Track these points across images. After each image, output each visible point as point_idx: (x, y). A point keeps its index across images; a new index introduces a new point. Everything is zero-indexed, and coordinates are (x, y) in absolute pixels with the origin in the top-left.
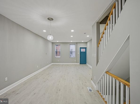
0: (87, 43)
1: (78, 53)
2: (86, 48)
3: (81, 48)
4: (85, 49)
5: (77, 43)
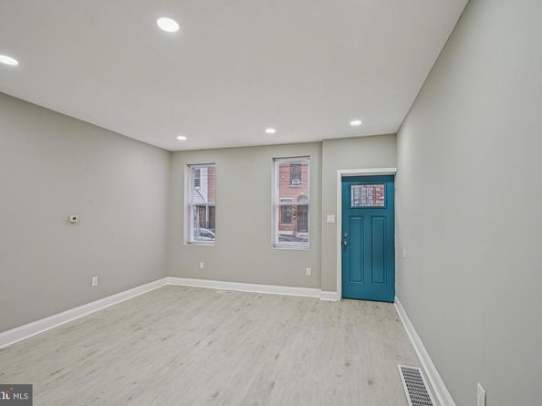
0: (394, 137)
1: (330, 219)
2: (390, 179)
3: (348, 181)
4: (380, 188)
5: (320, 143)
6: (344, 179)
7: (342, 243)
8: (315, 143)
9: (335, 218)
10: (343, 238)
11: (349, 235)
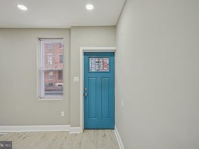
0: (114, 28)
1: (76, 79)
3: (88, 55)
4: (107, 60)
5: (69, 29)
6: (85, 54)
7: (84, 95)
8: (67, 29)
9: (79, 79)
10: (85, 91)
11: (88, 89)
